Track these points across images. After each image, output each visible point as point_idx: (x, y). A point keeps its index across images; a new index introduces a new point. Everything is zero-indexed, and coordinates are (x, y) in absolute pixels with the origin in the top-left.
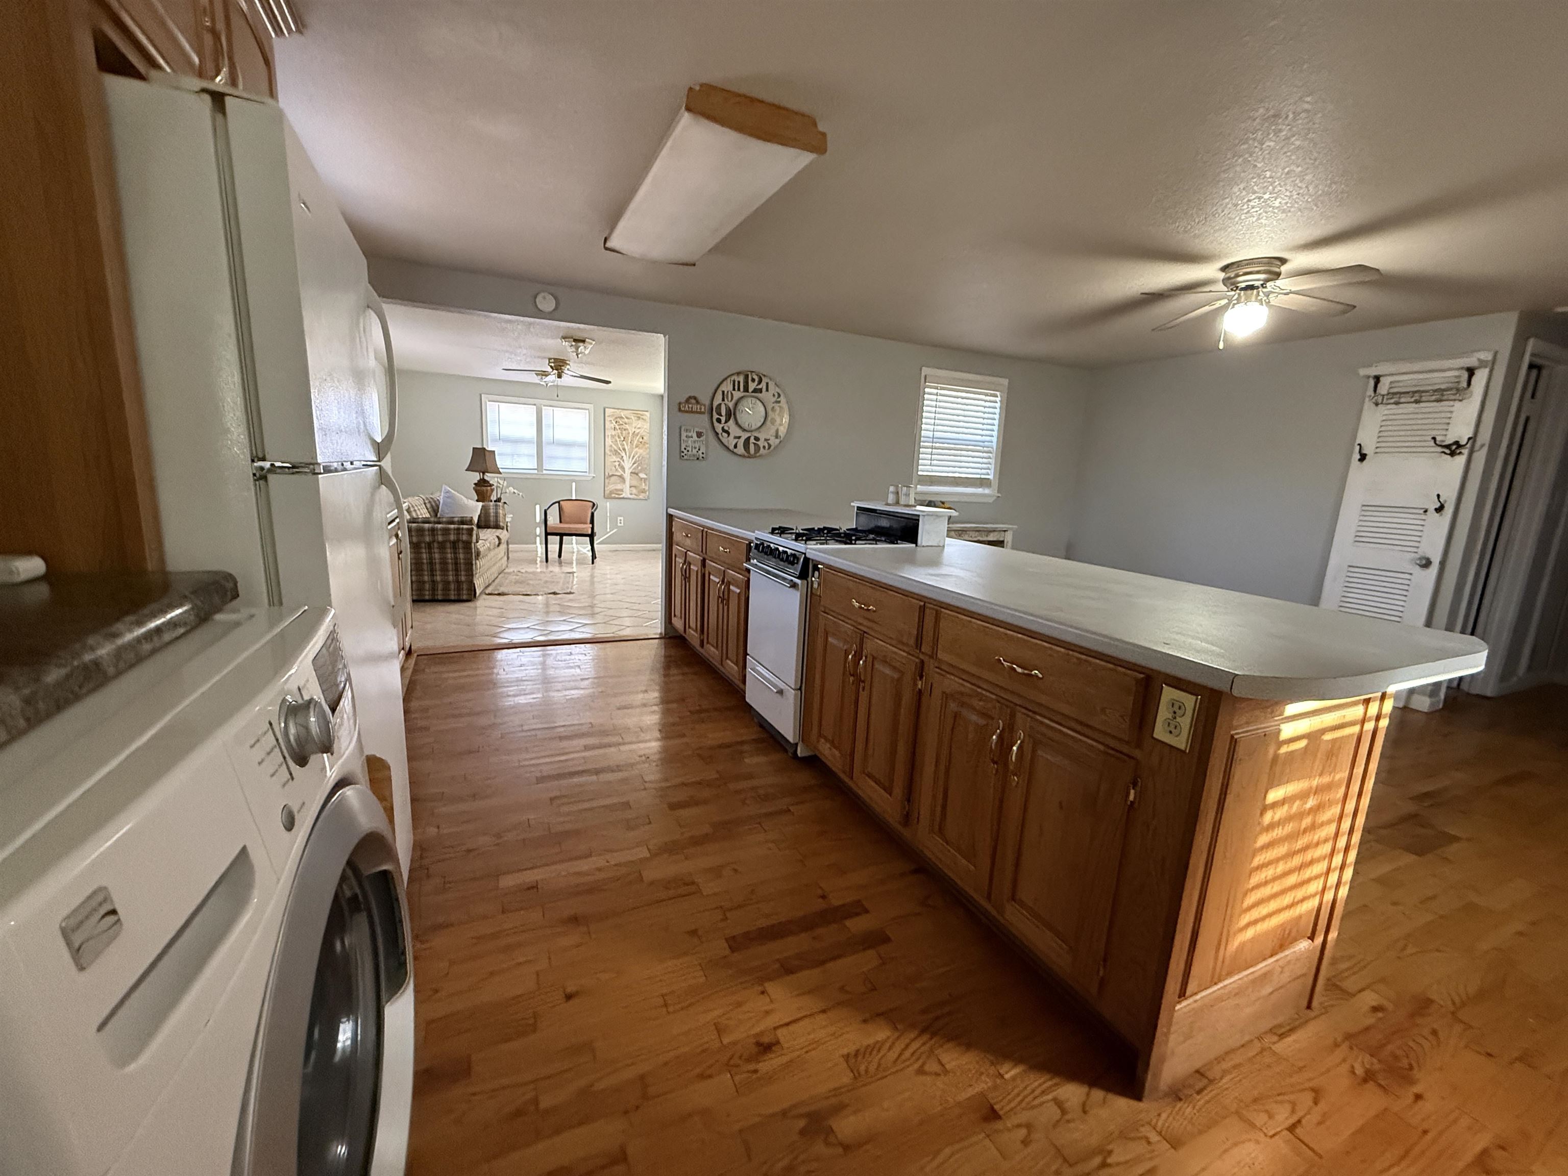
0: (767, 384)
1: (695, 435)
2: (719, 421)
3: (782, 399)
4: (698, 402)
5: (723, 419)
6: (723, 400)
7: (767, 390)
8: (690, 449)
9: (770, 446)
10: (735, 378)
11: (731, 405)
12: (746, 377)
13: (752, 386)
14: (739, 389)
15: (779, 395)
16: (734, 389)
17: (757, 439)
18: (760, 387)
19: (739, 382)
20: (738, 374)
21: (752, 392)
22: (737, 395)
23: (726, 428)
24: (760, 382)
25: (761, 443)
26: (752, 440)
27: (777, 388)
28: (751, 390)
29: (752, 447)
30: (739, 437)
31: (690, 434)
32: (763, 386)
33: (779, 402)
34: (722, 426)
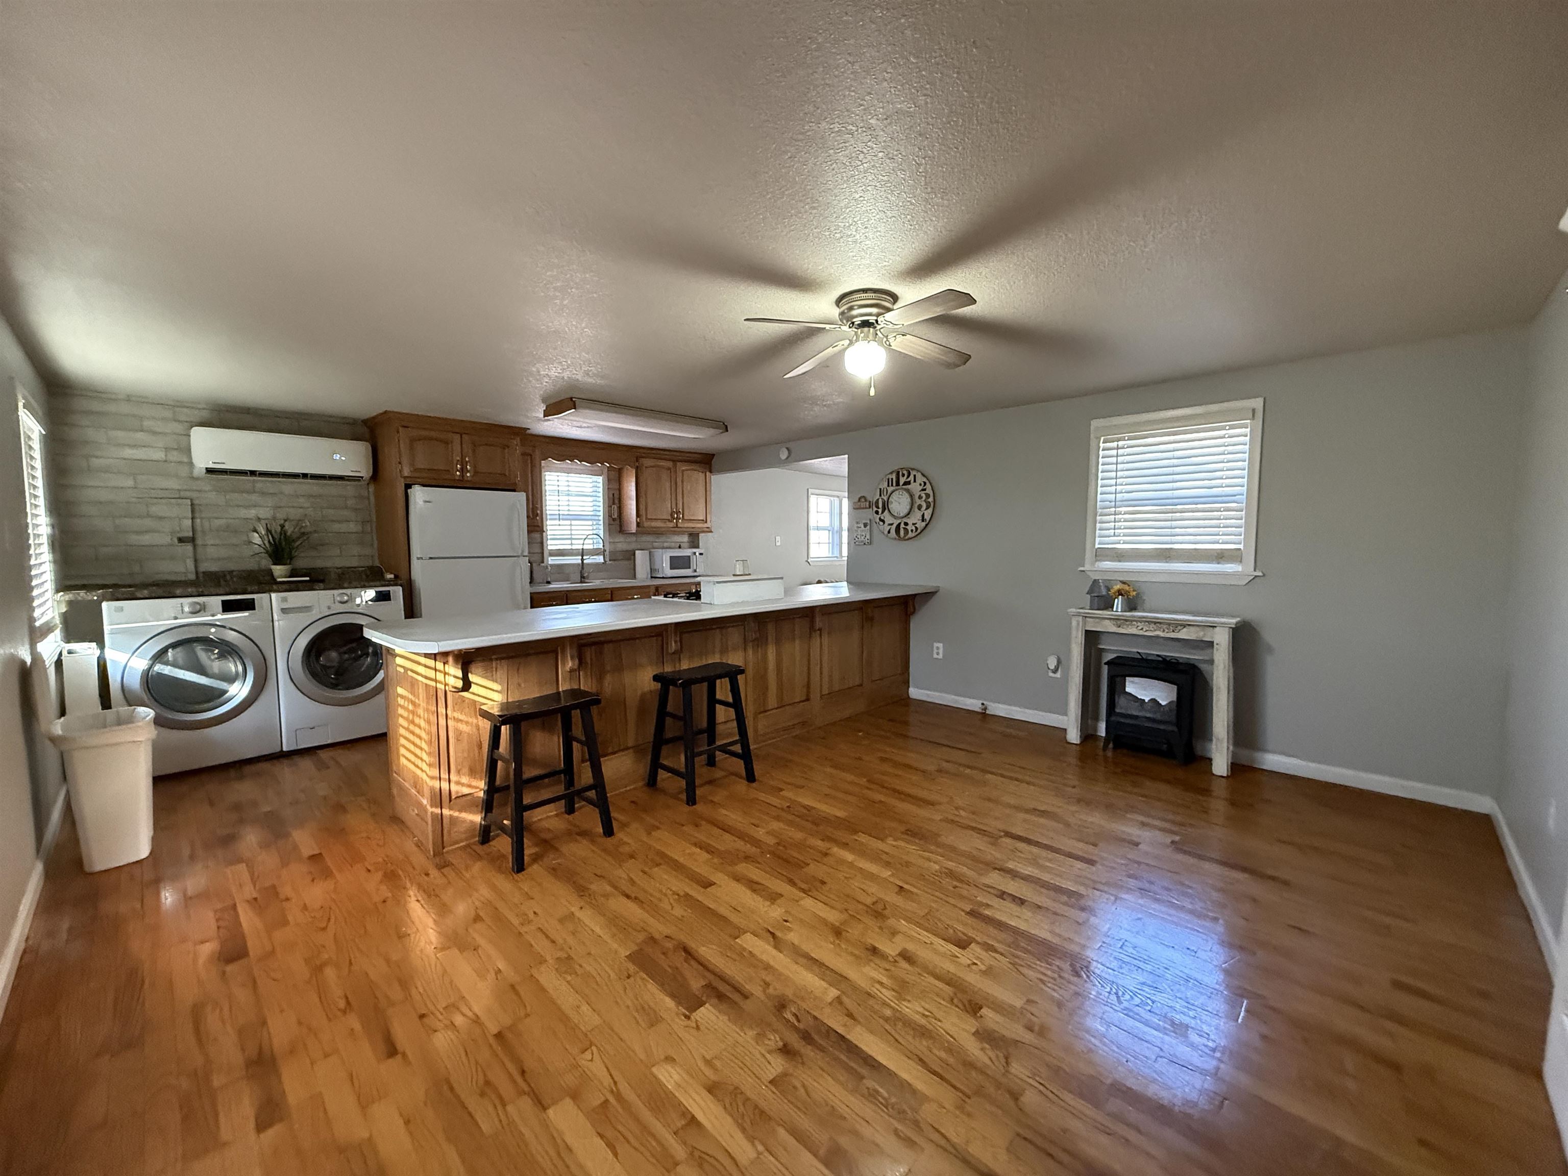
0: (915, 476)
1: (862, 526)
2: (877, 512)
3: (928, 486)
4: (866, 501)
5: (880, 511)
6: (880, 496)
7: (915, 481)
8: (859, 537)
9: (917, 528)
10: (890, 477)
11: (886, 498)
12: (898, 473)
13: (902, 480)
14: (892, 485)
15: (925, 483)
16: (888, 486)
17: (906, 524)
18: (909, 480)
19: (892, 479)
20: (891, 473)
21: (903, 485)
22: (890, 489)
23: (882, 518)
24: (909, 476)
25: (909, 528)
26: (902, 525)
27: (923, 478)
28: (901, 483)
29: (902, 532)
30: (892, 524)
31: (859, 525)
32: (911, 478)
33: (925, 490)
34: (879, 516)
